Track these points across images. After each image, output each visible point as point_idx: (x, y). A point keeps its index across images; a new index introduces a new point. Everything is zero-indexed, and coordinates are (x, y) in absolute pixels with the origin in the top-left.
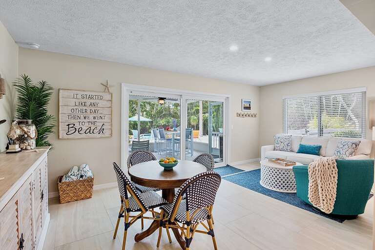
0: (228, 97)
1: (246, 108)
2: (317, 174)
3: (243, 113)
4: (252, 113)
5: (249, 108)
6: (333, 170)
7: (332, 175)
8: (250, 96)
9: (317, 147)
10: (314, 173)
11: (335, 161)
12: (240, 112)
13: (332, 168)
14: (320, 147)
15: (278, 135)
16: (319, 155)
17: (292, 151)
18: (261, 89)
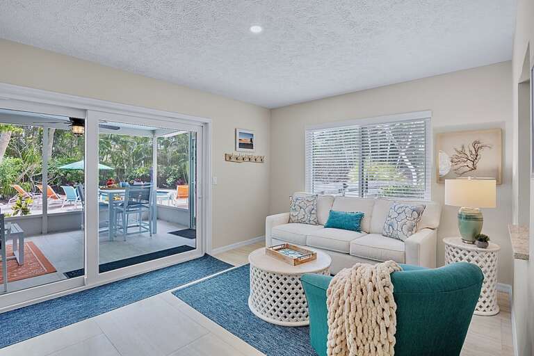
0: (206, 123)
1: (242, 145)
2: (345, 313)
3: (236, 154)
4: (256, 155)
5: (250, 146)
6: (386, 306)
7: (382, 324)
8: (253, 125)
9: (356, 216)
10: (339, 311)
11: (388, 279)
12: (231, 151)
13: (382, 300)
14: (362, 216)
15: (297, 195)
16: (359, 231)
17: (317, 223)
18: (273, 112)
